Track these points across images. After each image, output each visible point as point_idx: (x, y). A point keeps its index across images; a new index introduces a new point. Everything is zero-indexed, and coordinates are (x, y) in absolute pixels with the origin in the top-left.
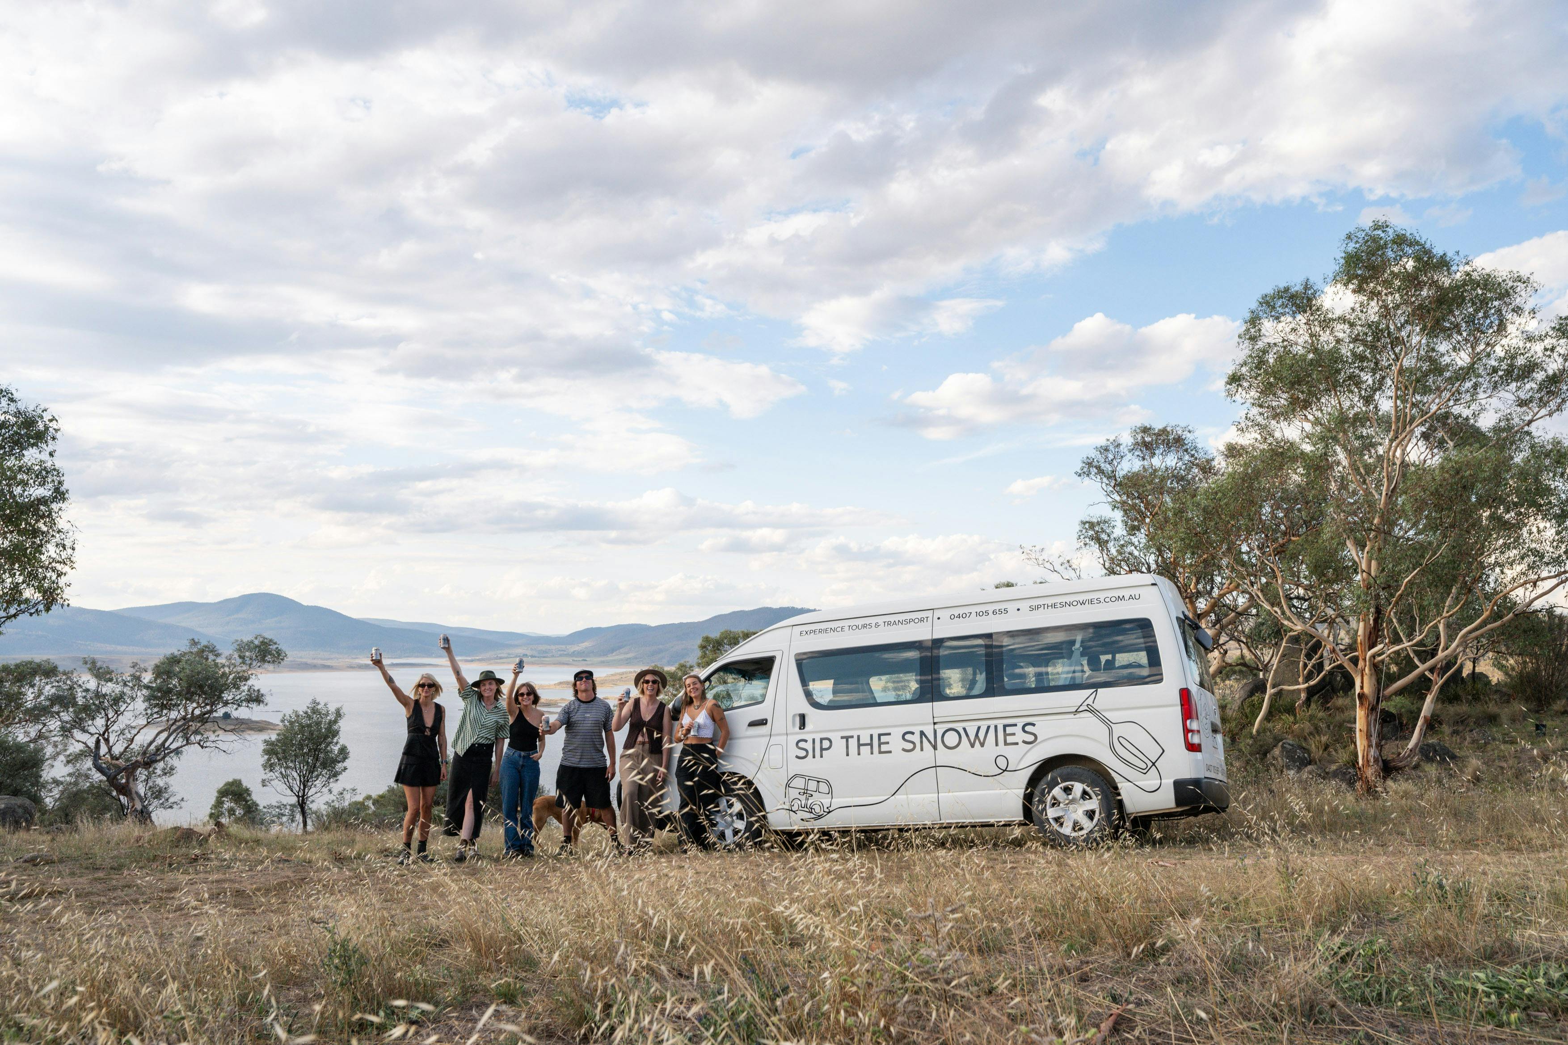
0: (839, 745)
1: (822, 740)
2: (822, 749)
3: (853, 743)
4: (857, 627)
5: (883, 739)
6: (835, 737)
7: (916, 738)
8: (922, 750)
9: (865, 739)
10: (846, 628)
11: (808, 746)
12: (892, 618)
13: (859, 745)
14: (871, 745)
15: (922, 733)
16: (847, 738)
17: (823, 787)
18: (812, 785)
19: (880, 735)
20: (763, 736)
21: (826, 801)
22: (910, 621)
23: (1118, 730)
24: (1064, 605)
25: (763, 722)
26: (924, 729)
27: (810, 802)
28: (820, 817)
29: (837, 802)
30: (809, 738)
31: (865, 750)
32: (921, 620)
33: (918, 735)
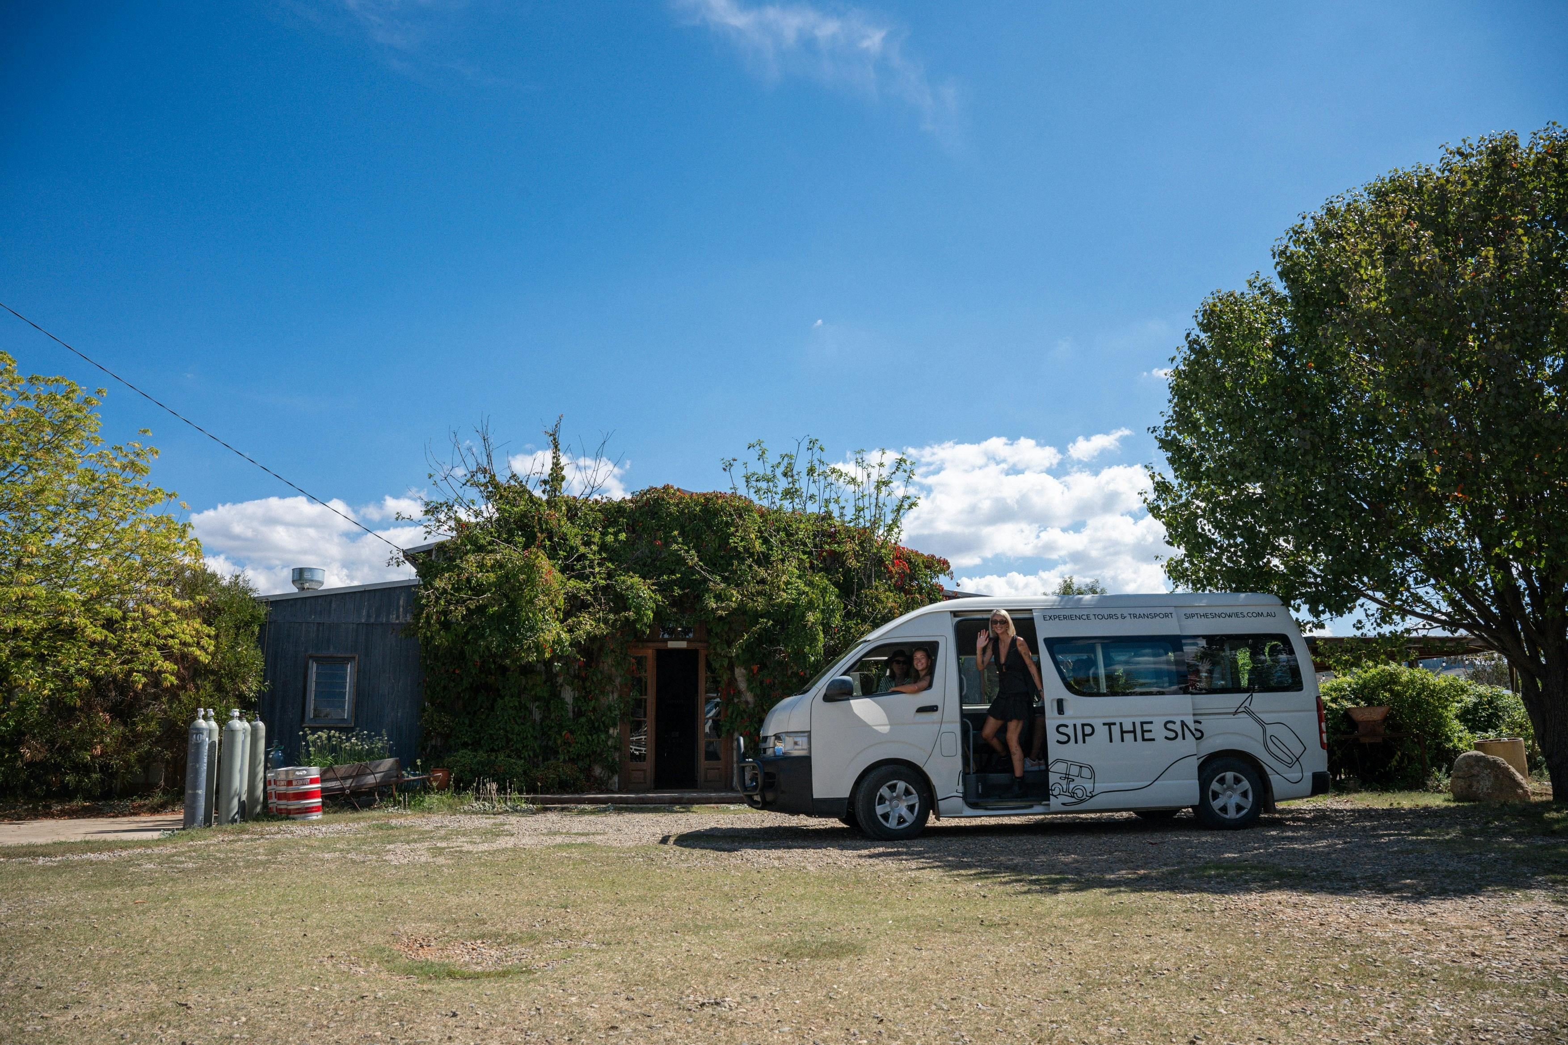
0: (1102, 732)
1: (1083, 725)
2: (1084, 735)
3: (1116, 730)
4: (1103, 617)
5: (1146, 727)
6: (1097, 723)
7: (1177, 727)
8: (1184, 738)
9: (1128, 727)
10: (1092, 617)
11: (1070, 731)
12: (1138, 611)
13: (1122, 732)
14: (1134, 732)
15: (1183, 723)
16: (1110, 725)
17: (1086, 772)
18: (1074, 770)
19: (1142, 723)
20: (933, 723)
21: (1089, 786)
22: (1156, 615)
23: (1270, 730)
24: (1215, 616)
25: (933, 709)
26: (1184, 718)
27: (1072, 786)
28: (1082, 801)
29: (1100, 786)
30: (1070, 723)
31: (1129, 737)
32: (1166, 615)
33: (1179, 723)
